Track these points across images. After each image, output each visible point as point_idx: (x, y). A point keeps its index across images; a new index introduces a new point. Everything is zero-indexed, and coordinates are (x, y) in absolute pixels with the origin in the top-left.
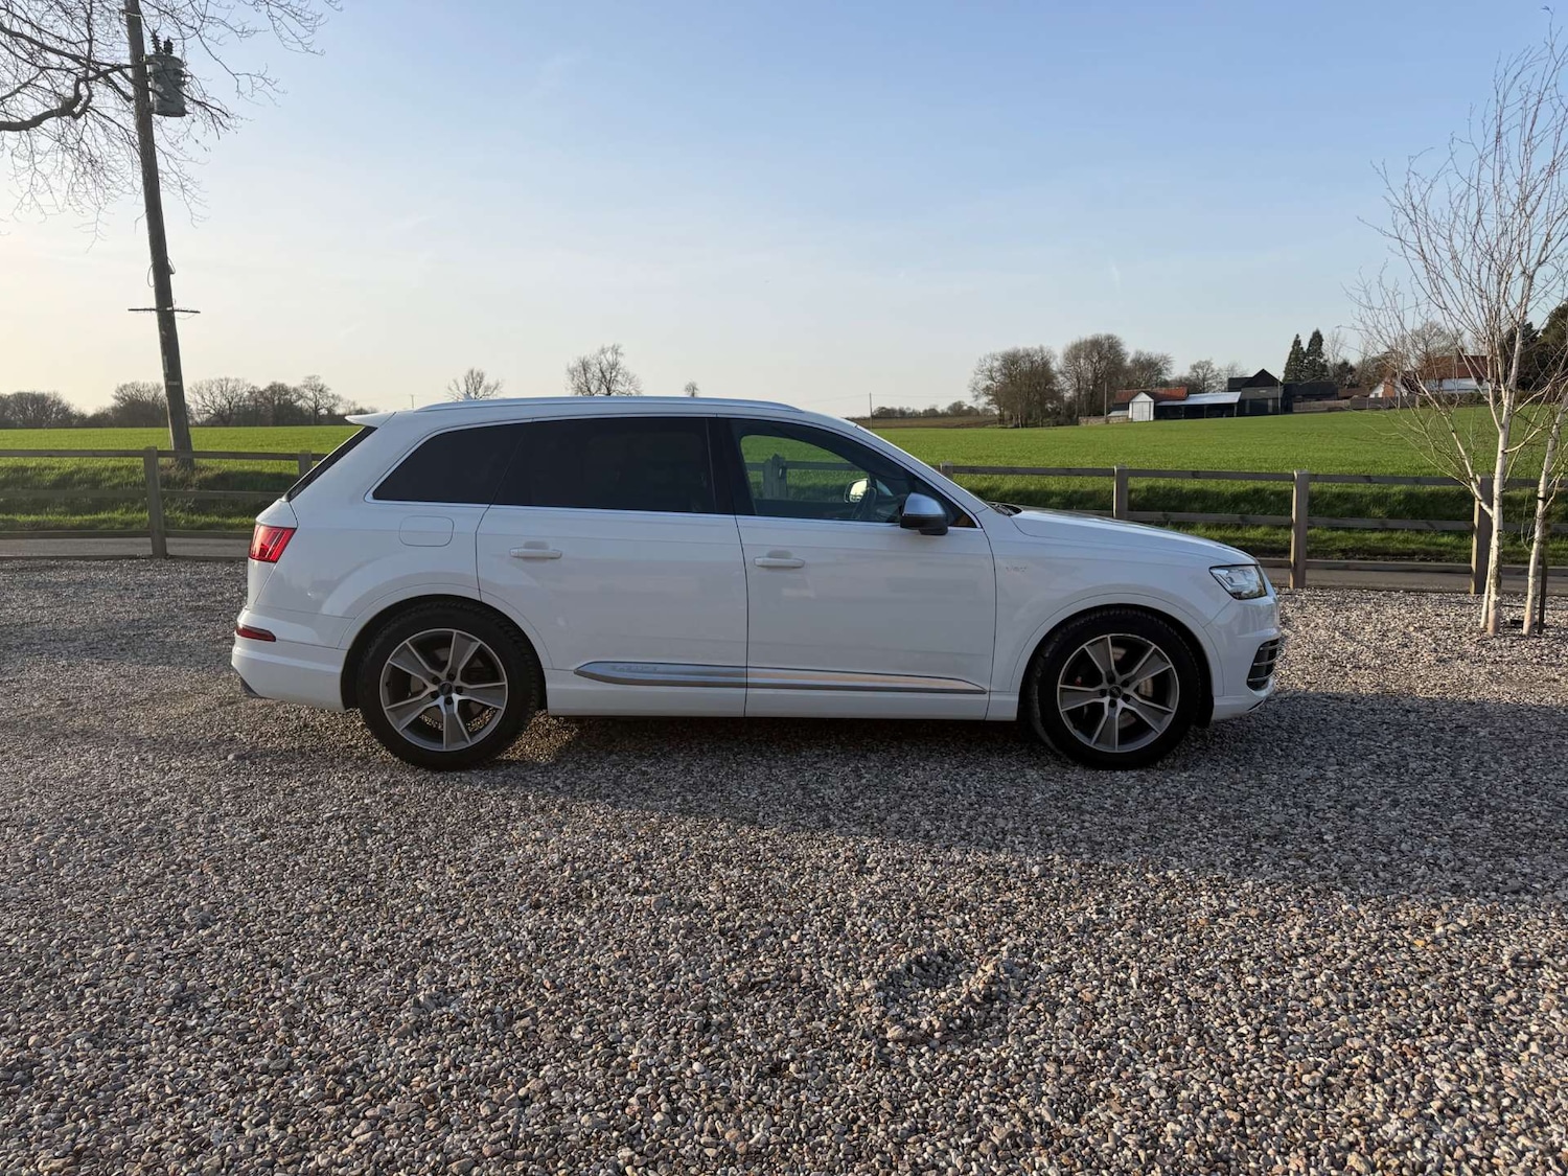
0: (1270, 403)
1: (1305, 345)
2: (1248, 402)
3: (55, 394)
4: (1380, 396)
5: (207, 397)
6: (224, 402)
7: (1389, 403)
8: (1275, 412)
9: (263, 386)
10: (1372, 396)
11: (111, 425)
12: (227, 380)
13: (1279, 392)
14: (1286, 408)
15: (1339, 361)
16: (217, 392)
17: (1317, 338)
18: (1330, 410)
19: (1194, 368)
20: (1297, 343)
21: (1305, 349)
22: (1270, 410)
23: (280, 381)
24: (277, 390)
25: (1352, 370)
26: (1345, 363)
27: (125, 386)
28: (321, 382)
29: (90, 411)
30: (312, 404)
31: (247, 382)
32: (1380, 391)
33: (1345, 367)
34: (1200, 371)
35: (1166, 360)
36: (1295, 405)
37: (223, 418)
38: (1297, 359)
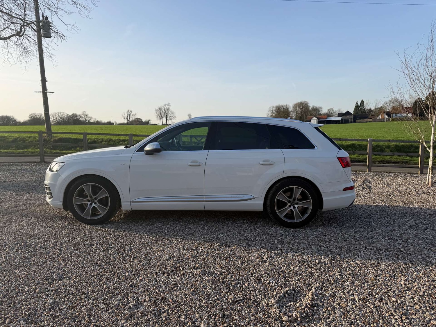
0: (350, 120)
1: (359, 104)
2: (344, 120)
3: (12, 116)
4: (380, 118)
5: (55, 117)
6: (59, 118)
7: (382, 120)
8: (351, 122)
9: (70, 114)
10: (378, 118)
11: (28, 125)
12: (60, 112)
13: (352, 117)
14: (354, 122)
15: (369, 108)
16: (57, 116)
17: (362, 102)
18: (366, 122)
19: (329, 110)
20: (357, 103)
21: (359, 105)
22: (350, 122)
23: (75, 113)
24: (74, 115)
25: (372, 111)
26: (370, 109)
27: (32, 114)
28: (86, 113)
29: (22, 120)
30: (84, 119)
31: (66, 113)
32: (380, 117)
33: (370, 110)
34: (330, 111)
35: (321, 108)
36: (357, 120)
37: (59, 123)
38: (357, 108)
